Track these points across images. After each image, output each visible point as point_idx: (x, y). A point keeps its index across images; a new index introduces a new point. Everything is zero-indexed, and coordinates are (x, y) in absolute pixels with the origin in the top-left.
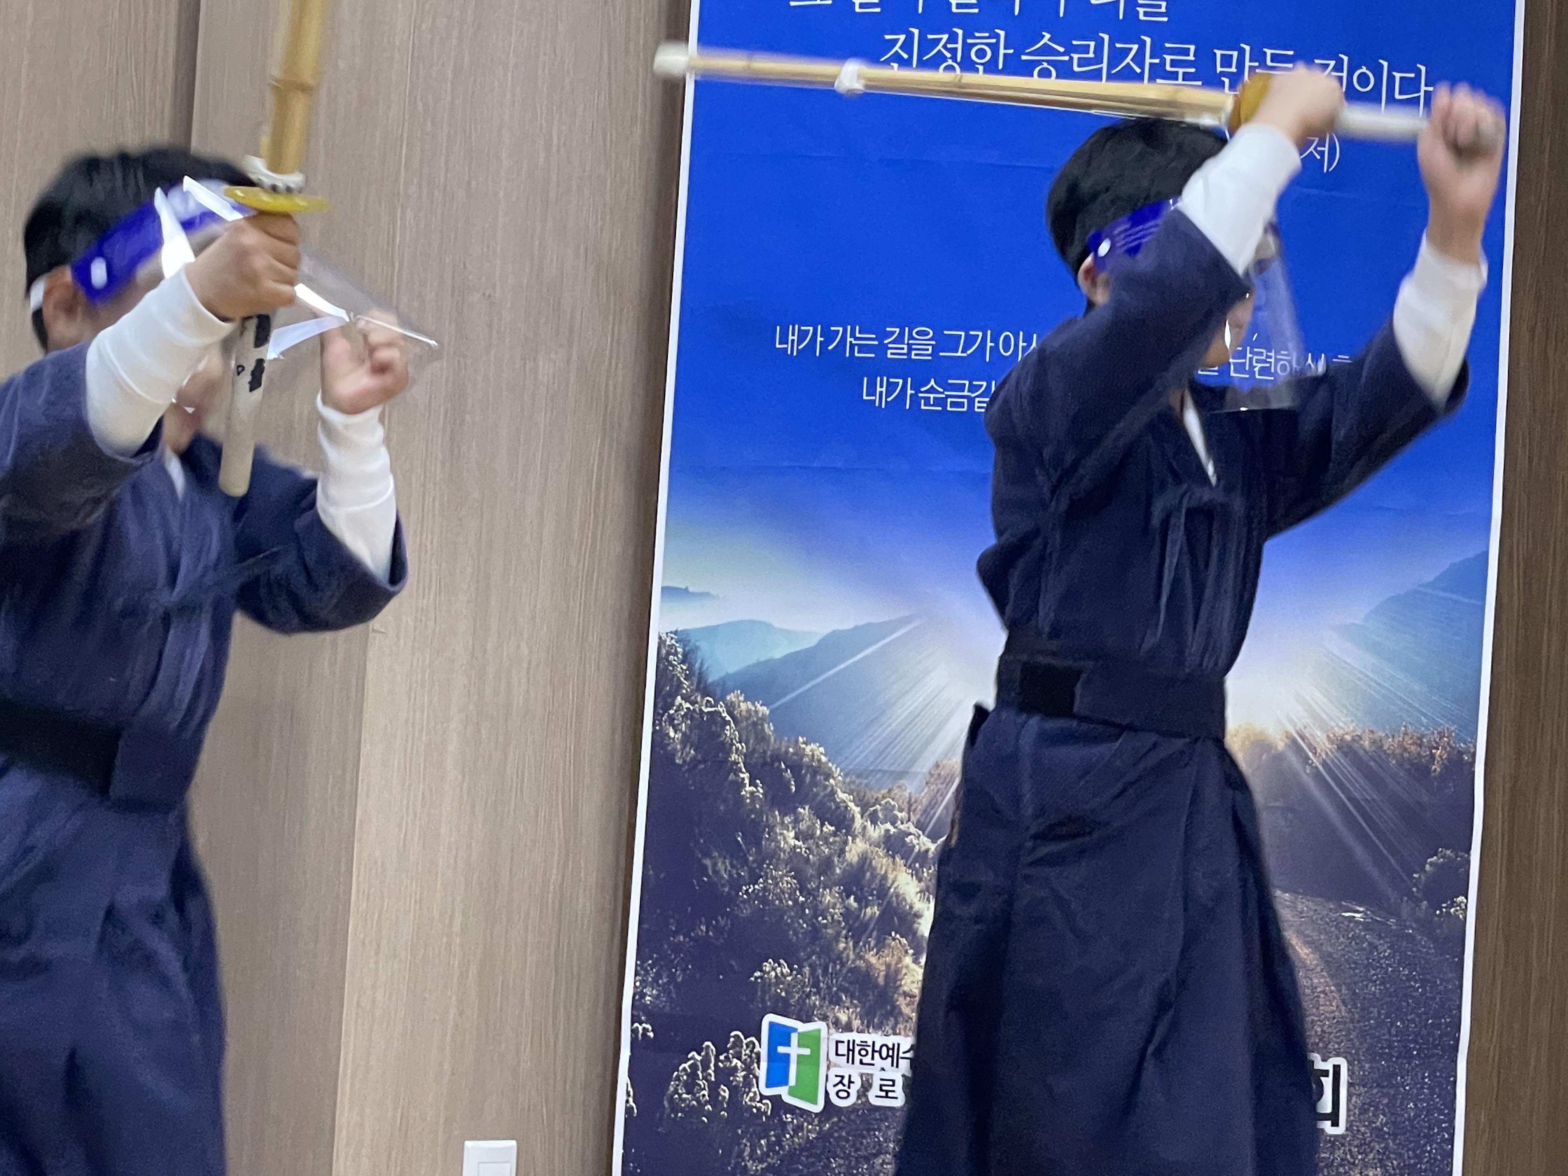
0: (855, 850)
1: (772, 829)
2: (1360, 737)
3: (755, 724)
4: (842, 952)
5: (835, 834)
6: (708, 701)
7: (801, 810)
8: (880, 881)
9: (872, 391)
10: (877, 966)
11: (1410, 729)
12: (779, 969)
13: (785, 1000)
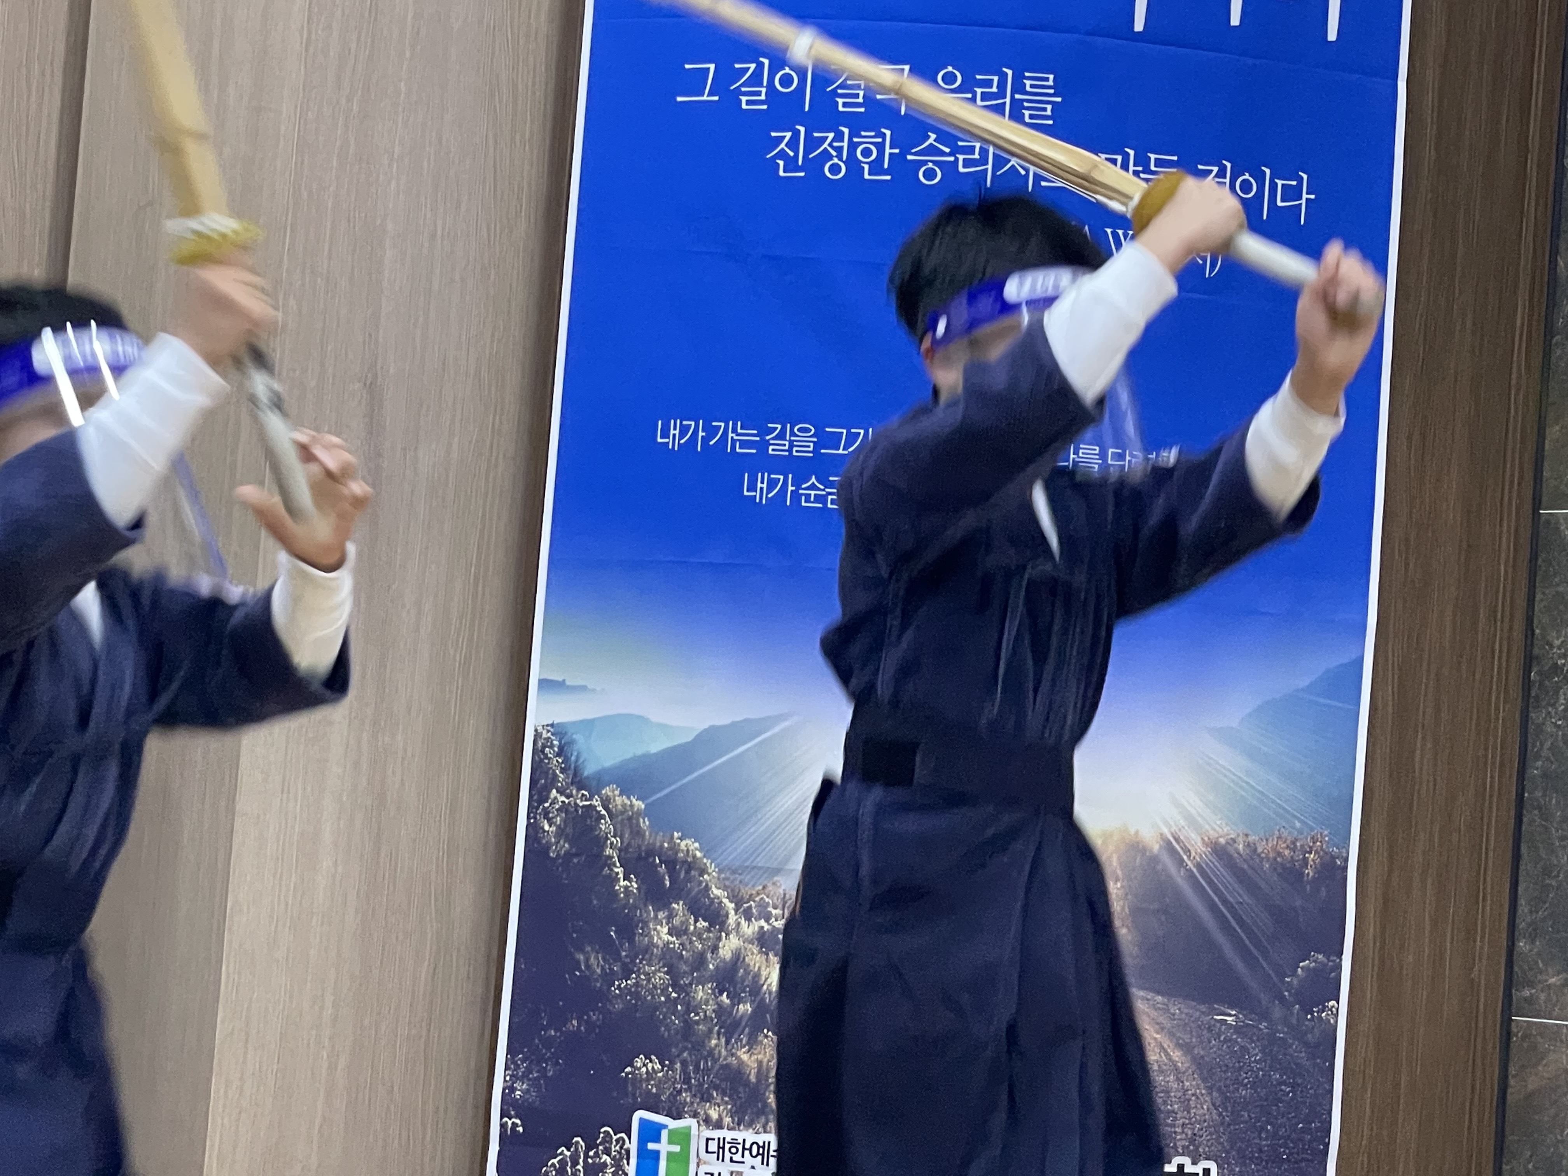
0: (728, 947)
1: (646, 924)
2: (1234, 841)
3: (630, 819)
4: (714, 1049)
5: (708, 930)
6: (583, 795)
7: (675, 906)
8: (754, 978)
9: (752, 487)
10: (749, 1063)
11: (1285, 834)
12: (650, 1065)
13: (657, 1096)
